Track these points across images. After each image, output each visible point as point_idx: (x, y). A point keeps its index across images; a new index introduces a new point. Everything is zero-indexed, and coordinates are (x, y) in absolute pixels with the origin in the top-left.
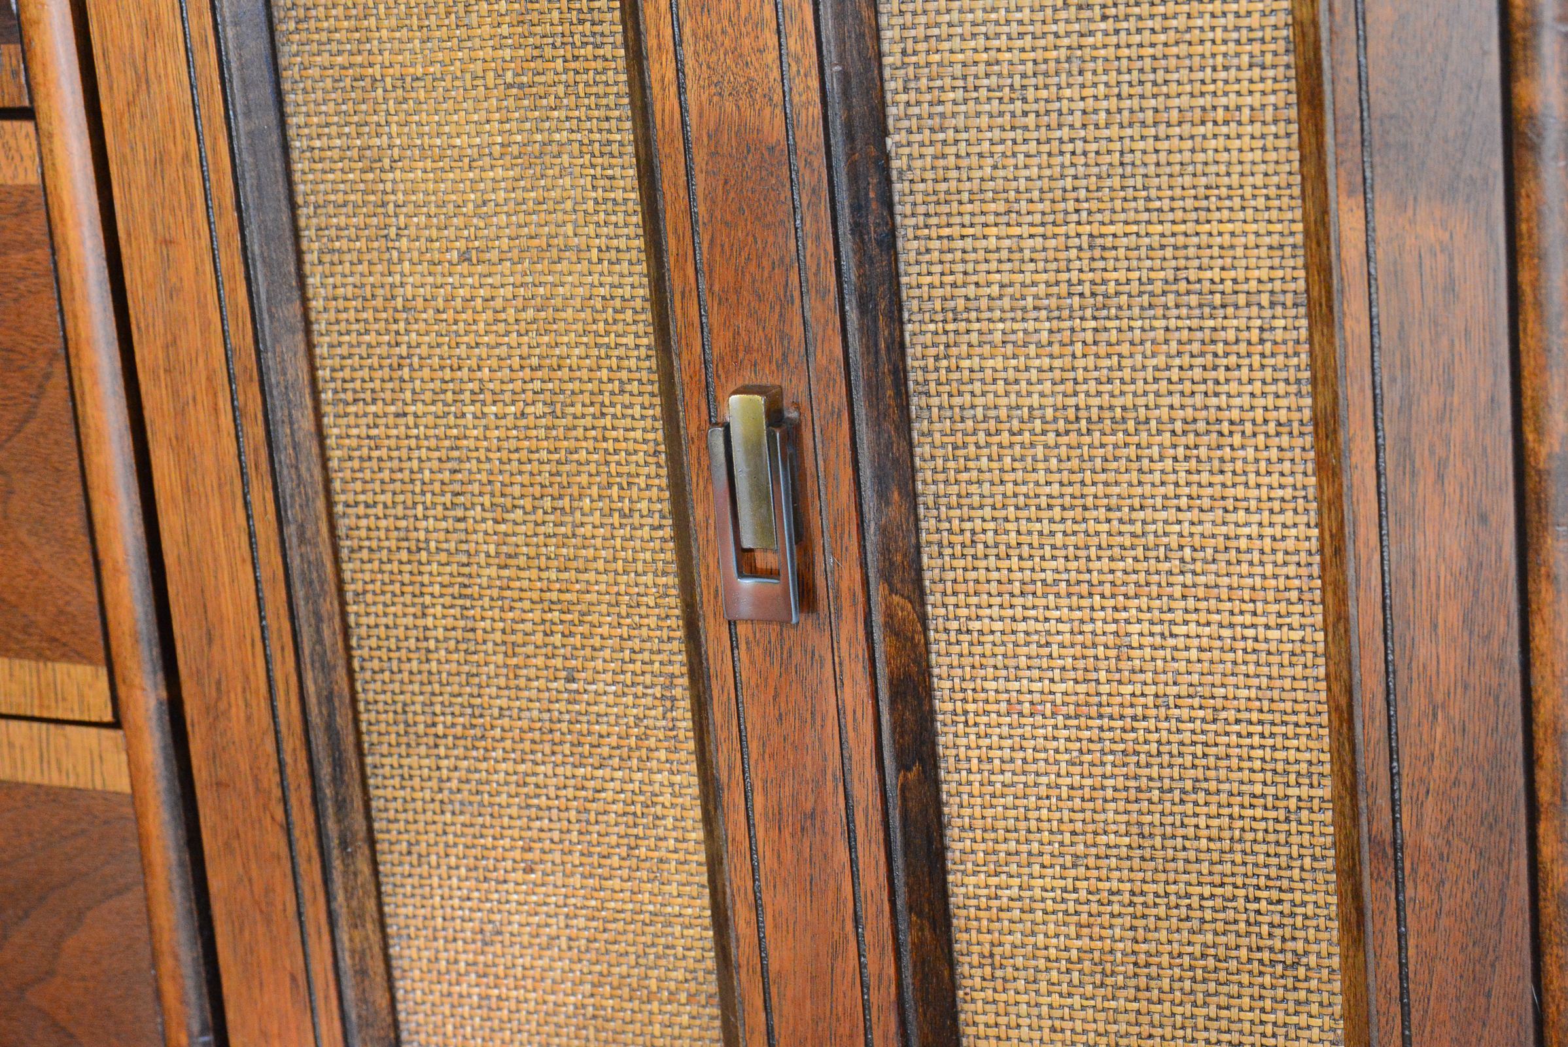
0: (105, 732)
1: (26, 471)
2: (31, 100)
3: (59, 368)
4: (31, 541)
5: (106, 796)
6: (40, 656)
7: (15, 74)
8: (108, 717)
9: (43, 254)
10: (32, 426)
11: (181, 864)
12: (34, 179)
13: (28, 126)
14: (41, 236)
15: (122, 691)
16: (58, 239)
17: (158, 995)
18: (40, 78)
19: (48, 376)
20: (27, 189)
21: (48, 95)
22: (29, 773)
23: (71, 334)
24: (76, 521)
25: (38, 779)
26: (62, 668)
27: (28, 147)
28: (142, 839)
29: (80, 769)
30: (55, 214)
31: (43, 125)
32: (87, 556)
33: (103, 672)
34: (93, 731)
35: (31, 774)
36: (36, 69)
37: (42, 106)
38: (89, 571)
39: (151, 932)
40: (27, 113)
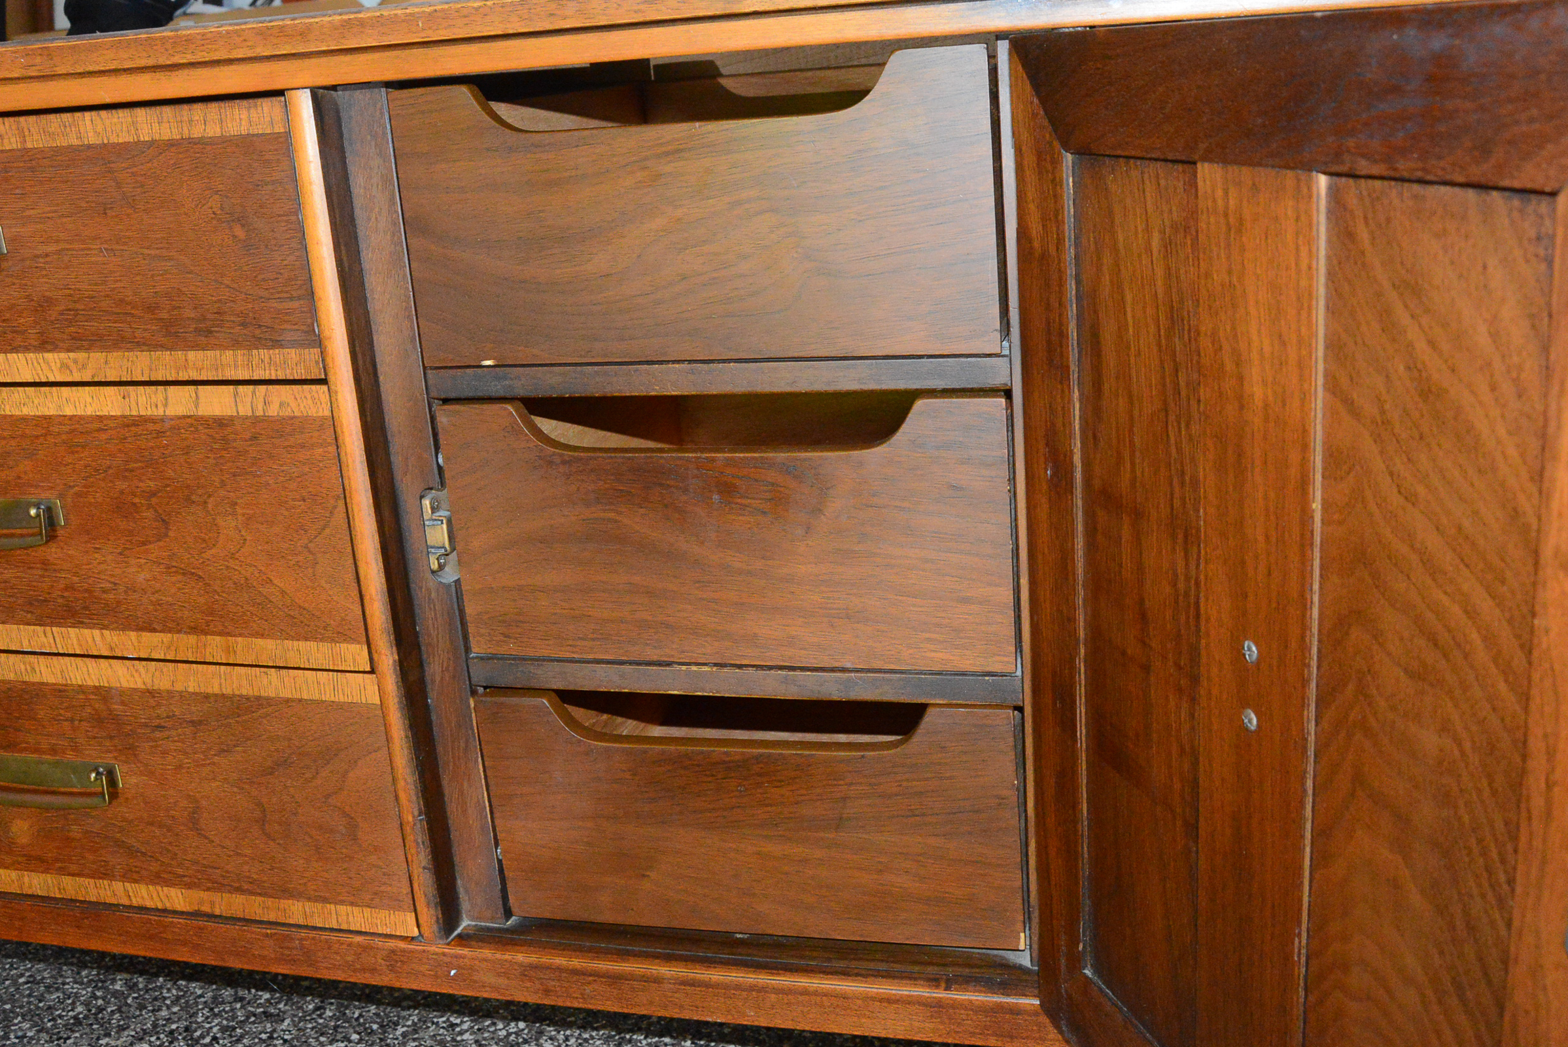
0: (366, 676)
1: (324, 553)
2: (326, 375)
3: (341, 503)
4: (328, 586)
5: (367, 706)
6: (333, 640)
7: (317, 363)
8: (368, 669)
9: (332, 449)
10: (327, 531)
11: (407, 737)
12: (327, 413)
13: (324, 388)
14: (331, 440)
15: (375, 656)
16: (340, 441)
17: (397, 798)
18: (331, 365)
19: (335, 507)
20: (324, 418)
21: (335, 373)
22: (328, 696)
23: (347, 487)
24: (350, 576)
25: (333, 699)
26: (344, 646)
27: (325, 398)
28: (386, 726)
29: (354, 694)
30: (338, 430)
31: (333, 387)
32: (356, 592)
33: (365, 648)
34: (361, 675)
35: (329, 696)
36: (329, 360)
37: (331, 378)
38: (357, 599)
39: (392, 768)
40: (323, 382)
